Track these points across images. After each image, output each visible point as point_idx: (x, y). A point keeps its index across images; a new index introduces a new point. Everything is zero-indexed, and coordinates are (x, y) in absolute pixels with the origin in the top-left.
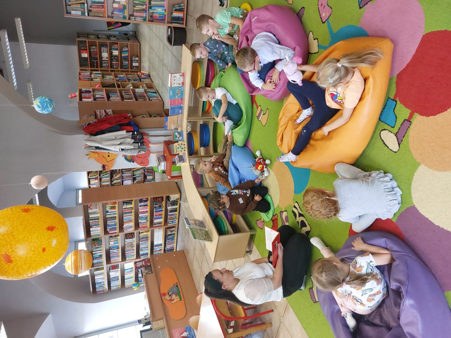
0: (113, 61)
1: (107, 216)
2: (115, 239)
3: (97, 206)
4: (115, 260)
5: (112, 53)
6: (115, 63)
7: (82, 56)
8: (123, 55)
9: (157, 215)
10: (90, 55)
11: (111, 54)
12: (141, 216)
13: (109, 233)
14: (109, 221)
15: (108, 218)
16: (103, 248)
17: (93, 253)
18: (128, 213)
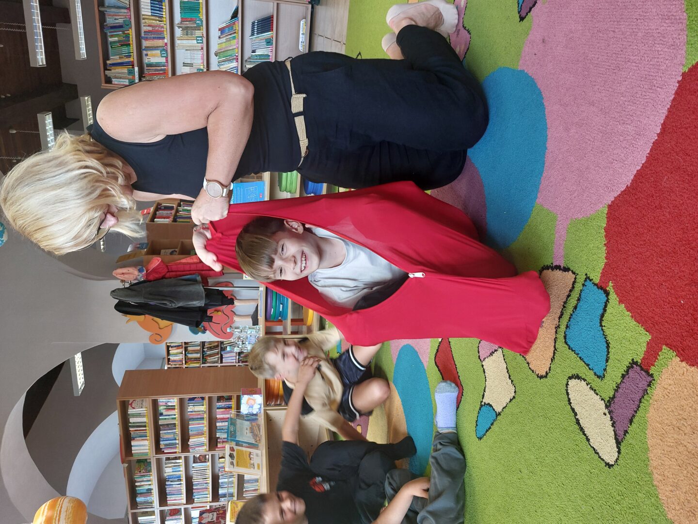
1: (161, 422)
2: (174, 463)
3: (144, 404)
4: (175, 500)
12: (220, 426)
13: (163, 453)
14: (166, 432)
15: (161, 425)
16: (154, 477)
17: (137, 484)
18: (197, 419)
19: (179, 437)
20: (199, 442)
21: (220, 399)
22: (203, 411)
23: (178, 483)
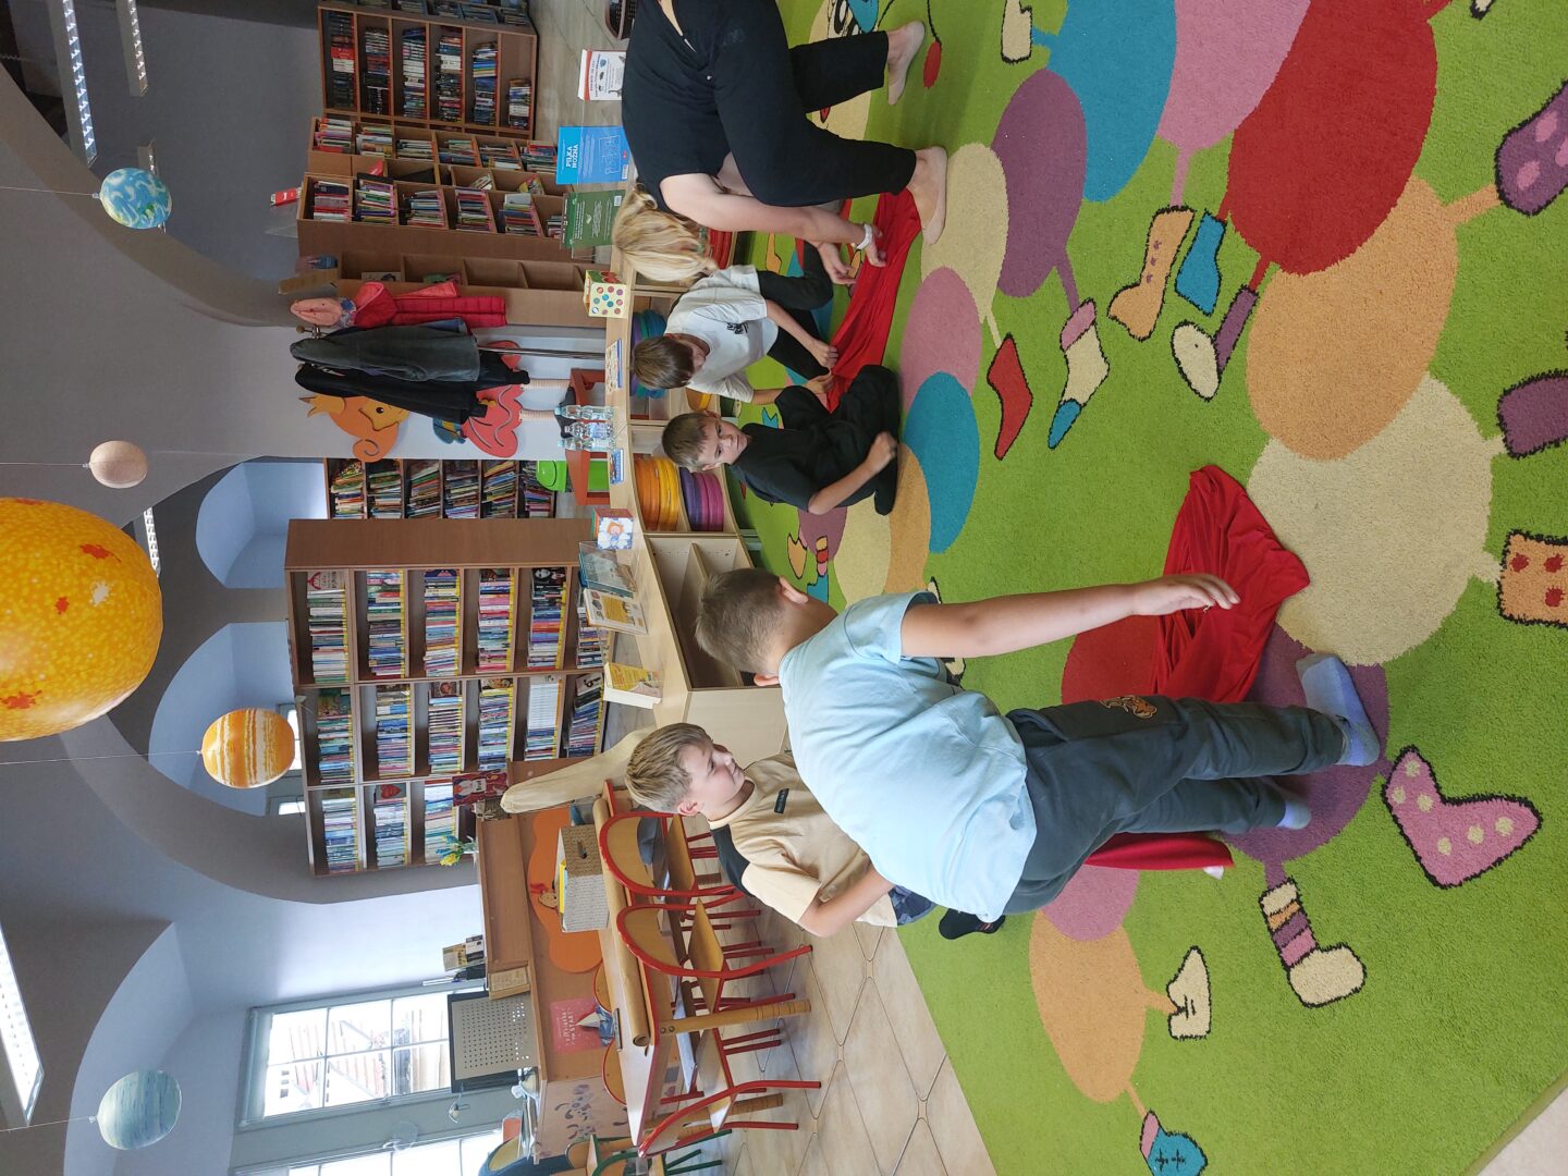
0: (443, 95)
1: (370, 617)
2: (394, 697)
3: (338, 580)
4: (394, 768)
5: (441, 62)
6: (446, 102)
7: (336, 68)
8: (476, 74)
9: (542, 631)
10: (363, 67)
11: (435, 69)
12: (486, 628)
13: (374, 676)
14: (378, 636)
15: (371, 622)
16: (353, 723)
17: (320, 736)
18: (442, 613)
19: (406, 647)
20: (444, 657)
21: (486, 574)
22: (452, 597)
23: (400, 735)
